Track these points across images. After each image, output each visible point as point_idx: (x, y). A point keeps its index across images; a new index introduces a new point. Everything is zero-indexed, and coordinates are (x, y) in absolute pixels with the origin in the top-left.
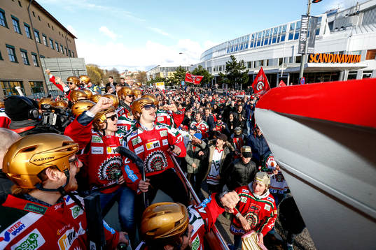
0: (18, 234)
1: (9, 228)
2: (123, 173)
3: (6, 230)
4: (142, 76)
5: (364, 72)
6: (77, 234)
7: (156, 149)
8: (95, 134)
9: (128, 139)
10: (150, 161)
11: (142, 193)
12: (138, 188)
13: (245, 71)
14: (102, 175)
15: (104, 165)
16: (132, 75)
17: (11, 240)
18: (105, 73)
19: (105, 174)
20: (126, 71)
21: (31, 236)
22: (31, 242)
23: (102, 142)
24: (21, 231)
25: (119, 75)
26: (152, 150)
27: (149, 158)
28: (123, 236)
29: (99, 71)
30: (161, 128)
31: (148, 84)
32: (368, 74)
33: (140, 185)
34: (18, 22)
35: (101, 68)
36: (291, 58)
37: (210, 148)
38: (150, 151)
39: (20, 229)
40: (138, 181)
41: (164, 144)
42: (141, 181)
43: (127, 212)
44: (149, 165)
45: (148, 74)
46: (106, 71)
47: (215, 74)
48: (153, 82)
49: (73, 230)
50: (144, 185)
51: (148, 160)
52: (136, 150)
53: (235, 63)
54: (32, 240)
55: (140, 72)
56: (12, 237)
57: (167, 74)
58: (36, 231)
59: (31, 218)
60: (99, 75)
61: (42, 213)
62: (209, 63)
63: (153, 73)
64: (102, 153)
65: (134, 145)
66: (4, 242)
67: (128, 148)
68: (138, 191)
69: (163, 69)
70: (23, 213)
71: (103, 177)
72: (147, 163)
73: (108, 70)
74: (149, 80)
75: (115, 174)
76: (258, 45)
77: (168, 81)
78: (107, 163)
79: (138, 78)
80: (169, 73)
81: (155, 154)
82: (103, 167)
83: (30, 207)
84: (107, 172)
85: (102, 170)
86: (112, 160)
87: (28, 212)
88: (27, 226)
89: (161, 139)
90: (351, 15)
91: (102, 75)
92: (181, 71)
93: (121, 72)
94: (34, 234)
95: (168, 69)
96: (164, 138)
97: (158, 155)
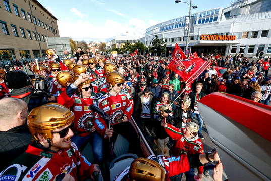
0: (37, 172)
1: (32, 168)
2: (95, 124)
3: (30, 170)
4: (103, 47)
5: (241, 46)
6: (71, 169)
7: (117, 109)
8: (77, 97)
9: (100, 101)
10: (114, 117)
11: (108, 137)
12: (105, 134)
14: (81, 125)
15: (82, 118)
16: (96, 45)
17: (34, 177)
18: (77, 44)
19: (82, 125)
20: (92, 42)
21: (45, 173)
22: (45, 177)
23: (81, 103)
24: (39, 170)
25: (86, 45)
26: (115, 110)
27: (113, 115)
28: (96, 167)
29: (73, 42)
30: (122, 94)
31: (107, 52)
32: (243, 48)
33: (106, 132)
34: (17, 8)
35: (74, 40)
36: (198, 36)
37: (141, 97)
38: (113, 111)
39: (38, 169)
40: (105, 130)
41: (123, 105)
42: (107, 130)
43: (99, 150)
44: (113, 120)
45: (107, 45)
46: (77, 42)
49: (69, 166)
50: (110, 132)
51: (112, 117)
52: (104, 109)
54: (46, 175)
55: (101, 43)
56: (34, 175)
58: (48, 170)
59: (44, 161)
60: (73, 45)
61: (50, 158)
63: (111, 44)
64: (81, 110)
65: (103, 105)
66: (30, 178)
67: (98, 106)
68: (105, 136)
70: (39, 158)
71: (81, 127)
72: (111, 118)
73: (79, 41)
74: (108, 49)
75: (89, 125)
76: (180, 26)
77: (120, 50)
78: (84, 117)
79: (100, 48)
81: (117, 112)
82: (81, 120)
83: (43, 154)
84: (84, 123)
85: (81, 122)
86: (87, 115)
87: (42, 157)
88: (42, 167)
89: (122, 102)
90: (241, 7)
91: (75, 45)
92: (127, 43)
93: (88, 43)
94: (46, 172)
95: (119, 42)
96: (124, 101)
97: (119, 113)
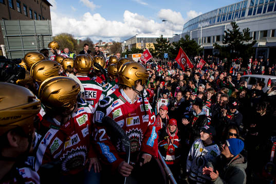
4: (116, 47)
7: (135, 127)
13: (250, 42)
16: (106, 46)
18: (78, 43)
20: (101, 41)
26: (131, 127)
29: (73, 40)
30: (141, 101)
38: (128, 128)
45: (123, 45)
47: (203, 46)
48: (128, 53)
53: (237, 32)
55: (114, 43)
57: (145, 45)
60: (72, 44)
62: (195, 33)
63: (129, 43)
69: (140, 40)
74: (124, 51)
79: (112, 49)
80: (147, 44)
81: (133, 132)
89: (141, 114)
91: (75, 44)
92: (162, 41)
93: (95, 43)
95: (145, 40)
96: (144, 113)
97: (136, 135)
